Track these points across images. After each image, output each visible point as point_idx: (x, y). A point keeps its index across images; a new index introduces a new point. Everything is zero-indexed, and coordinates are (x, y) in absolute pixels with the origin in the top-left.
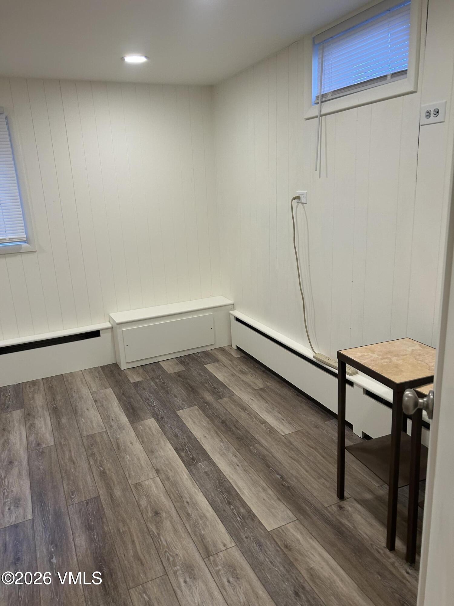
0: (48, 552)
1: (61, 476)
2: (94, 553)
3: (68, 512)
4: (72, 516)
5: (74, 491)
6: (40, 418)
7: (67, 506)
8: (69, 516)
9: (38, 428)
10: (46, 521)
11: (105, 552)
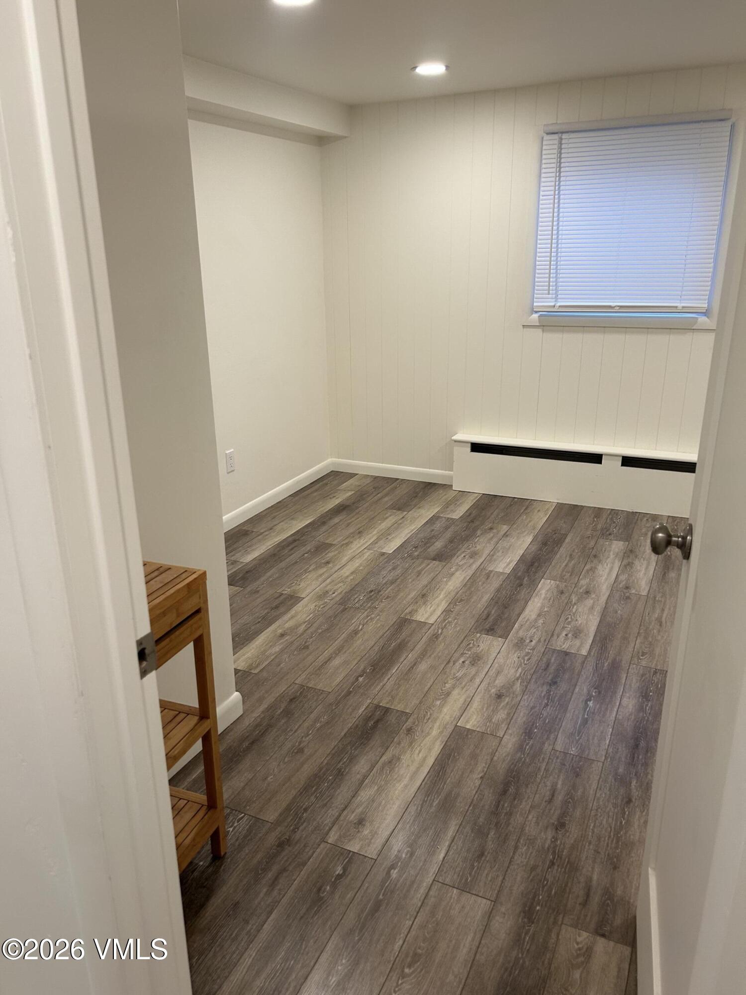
0: (589, 693)
1: (638, 631)
2: (637, 722)
3: (629, 668)
4: (631, 675)
5: (646, 653)
6: (644, 560)
7: (630, 663)
8: (627, 673)
9: (636, 570)
10: (600, 665)
11: (651, 727)
